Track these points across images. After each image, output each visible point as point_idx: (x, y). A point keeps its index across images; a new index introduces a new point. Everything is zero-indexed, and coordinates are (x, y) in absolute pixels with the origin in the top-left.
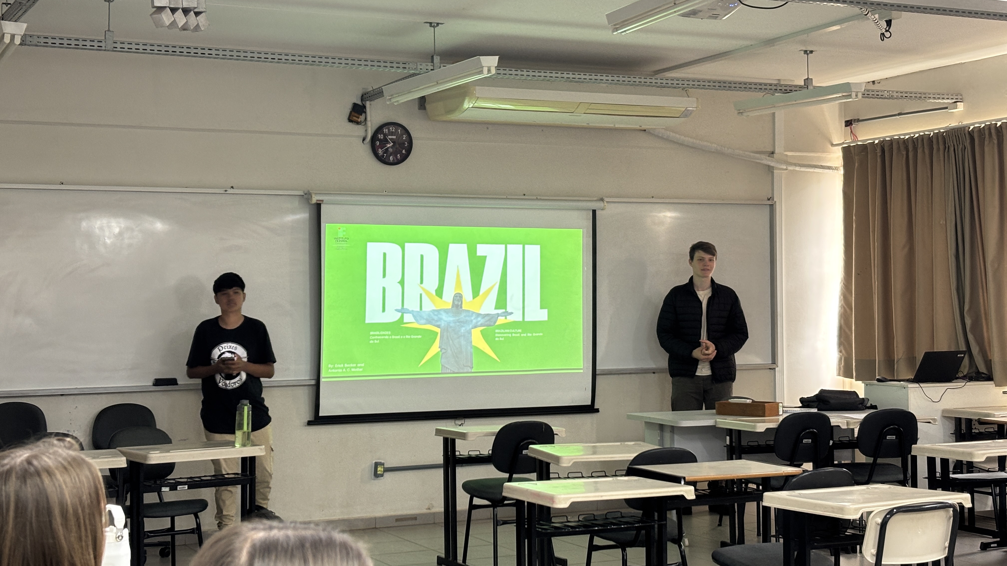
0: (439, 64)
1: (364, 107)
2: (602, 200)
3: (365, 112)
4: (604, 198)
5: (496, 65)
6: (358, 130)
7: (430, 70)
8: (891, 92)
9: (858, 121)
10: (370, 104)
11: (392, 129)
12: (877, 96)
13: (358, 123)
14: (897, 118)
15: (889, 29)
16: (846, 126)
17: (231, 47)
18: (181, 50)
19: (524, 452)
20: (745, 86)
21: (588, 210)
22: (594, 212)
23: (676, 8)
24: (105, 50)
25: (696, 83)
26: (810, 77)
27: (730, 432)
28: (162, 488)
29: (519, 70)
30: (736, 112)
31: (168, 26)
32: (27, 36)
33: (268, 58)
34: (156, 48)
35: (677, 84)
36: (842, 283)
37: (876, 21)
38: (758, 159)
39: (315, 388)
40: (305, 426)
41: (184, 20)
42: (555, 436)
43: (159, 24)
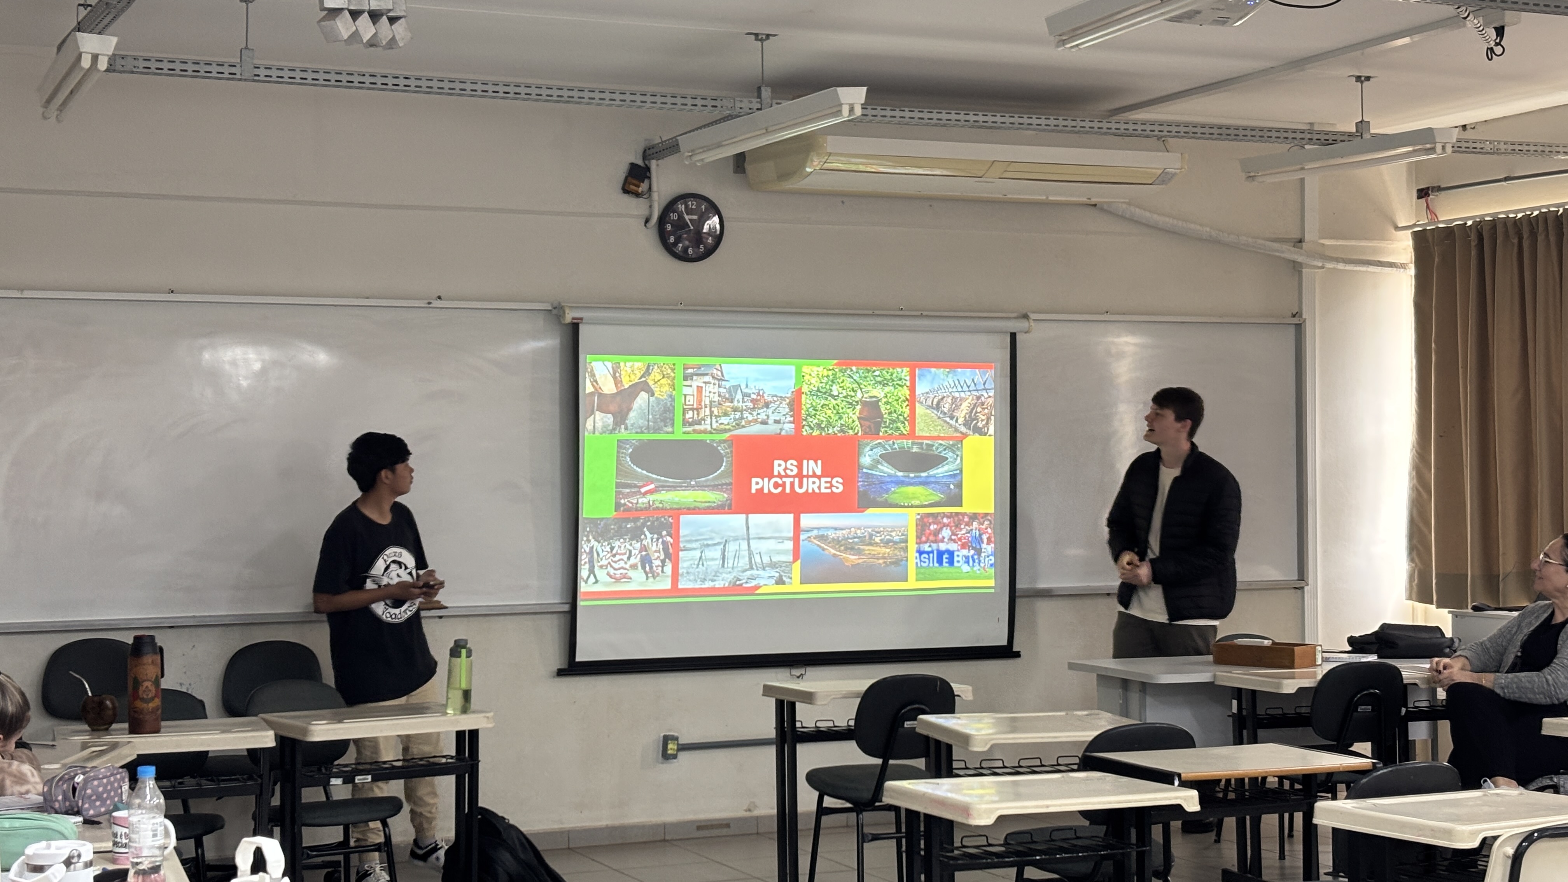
0: (769, 100)
1: (648, 169)
2: (1026, 317)
3: (649, 178)
4: (1029, 314)
5: (863, 102)
6: (635, 207)
7: (755, 110)
8: (1496, 143)
9: (1439, 189)
10: (658, 165)
11: (692, 205)
12: (1474, 150)
13: (637, 195)
14: (1502, 185)
15: (1501, 40)
16: (1419, 197)
17: (440, 75)
18: (362, 79)
19: (907, 724)
20: (1261, 133)
21: (1006, 332)
22: (1013, 336)
23: (1164, 7)
24: (240, 80)
25: (1182, 129)
26: (1366, 119)
27: (1238, 693)
28: (331, 779)
29: (898, 109)
30: (1244, 176)
31: (347, 39)
32: (117, 57)
33: (498, 92)
34: (321, 76)
35: (1151, 131)
36: (1414, 451)
37: (1481, 28)
38: (1277, 251)
39: (568, 616)
40: (554, 677)
41: (372, 31)
42: (956, 698)
43: (331, 37)
